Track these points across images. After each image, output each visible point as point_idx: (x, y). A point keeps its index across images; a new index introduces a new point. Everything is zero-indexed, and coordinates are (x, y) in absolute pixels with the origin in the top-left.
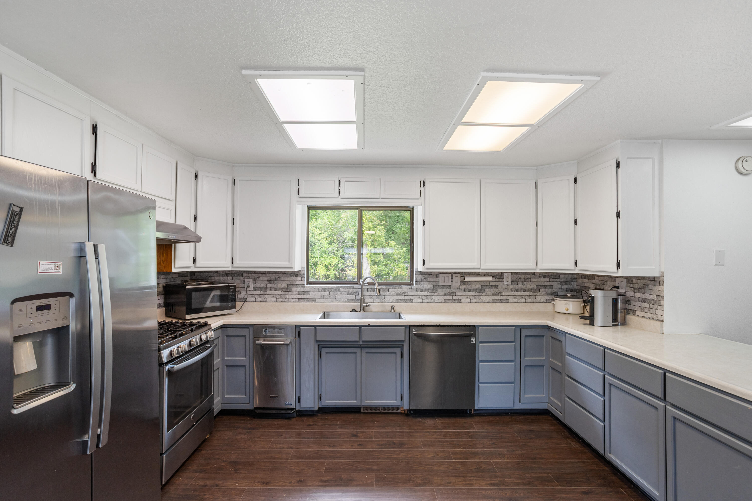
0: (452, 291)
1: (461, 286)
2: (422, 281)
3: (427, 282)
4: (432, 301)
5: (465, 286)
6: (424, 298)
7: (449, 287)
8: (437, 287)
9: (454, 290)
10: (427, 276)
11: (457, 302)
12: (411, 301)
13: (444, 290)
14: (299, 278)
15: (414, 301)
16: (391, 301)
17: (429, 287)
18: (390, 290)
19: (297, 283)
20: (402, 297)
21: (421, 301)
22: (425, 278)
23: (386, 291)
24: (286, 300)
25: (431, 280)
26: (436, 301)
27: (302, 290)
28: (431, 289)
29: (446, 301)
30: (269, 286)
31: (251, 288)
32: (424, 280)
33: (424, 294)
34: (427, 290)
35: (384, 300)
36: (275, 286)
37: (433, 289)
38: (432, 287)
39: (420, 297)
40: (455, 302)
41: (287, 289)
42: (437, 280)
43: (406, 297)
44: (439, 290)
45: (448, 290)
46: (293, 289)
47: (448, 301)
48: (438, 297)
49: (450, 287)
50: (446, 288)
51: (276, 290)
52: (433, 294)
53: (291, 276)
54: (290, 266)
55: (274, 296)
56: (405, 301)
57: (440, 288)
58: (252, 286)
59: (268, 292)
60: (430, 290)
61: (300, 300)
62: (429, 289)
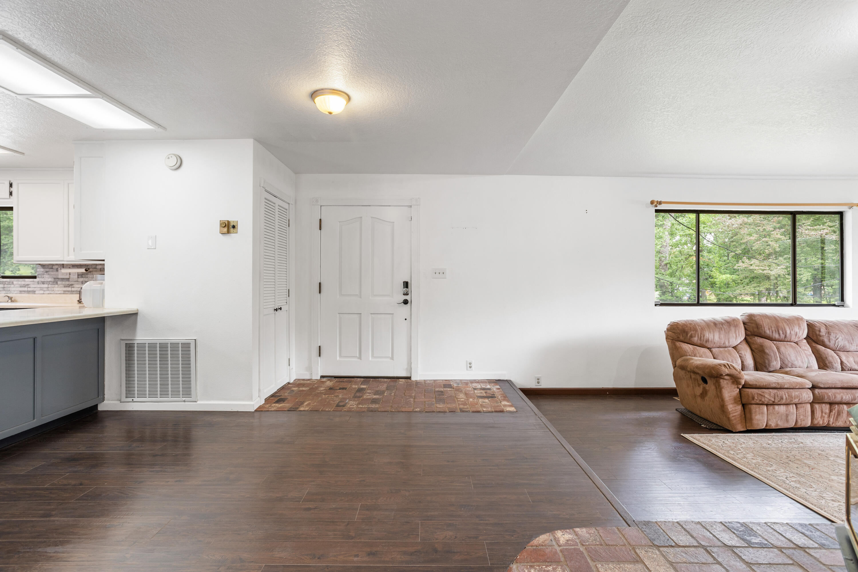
0: (71, 283)
1: (79, 279)
2: (43, 274)
3: (48, 276)
4: (52, 292)
5: (82, 279)
6: (45, 289)
7: (68, 279)
8: (57, 280)
9: (73, 283)
10: (48, 270)
11: (75, 293)
12: (34, 292)
13: (64, 283)
15: (36, 292)
16: (16, 292)
17: (50, 280)
18: (15, 283)
20: (26, 289)
21: (42, 292)
22: (47, 272)
23: (10, 284)
25: (52, 273)
26: (56, 292)
28: (51, 282)
29: (65, 292)
32: (45, 273)
33: (46, 286)
34: (48, 283)
35: (9, 292)
37: (54, 282)
38: (53, 280)
39: (41, 289)
40: (73, 293)
42: (57, 274)
43: (29, 289)
44: (59, 283)
45: (67, 283)
47: (67, 292)
48: (59, 288)
49: (69, 279)
50: (65, 280)
52: (53, 286)
56: (28, 292)
57: (60, 280)
60: (51, 283)
62: (50, 282)
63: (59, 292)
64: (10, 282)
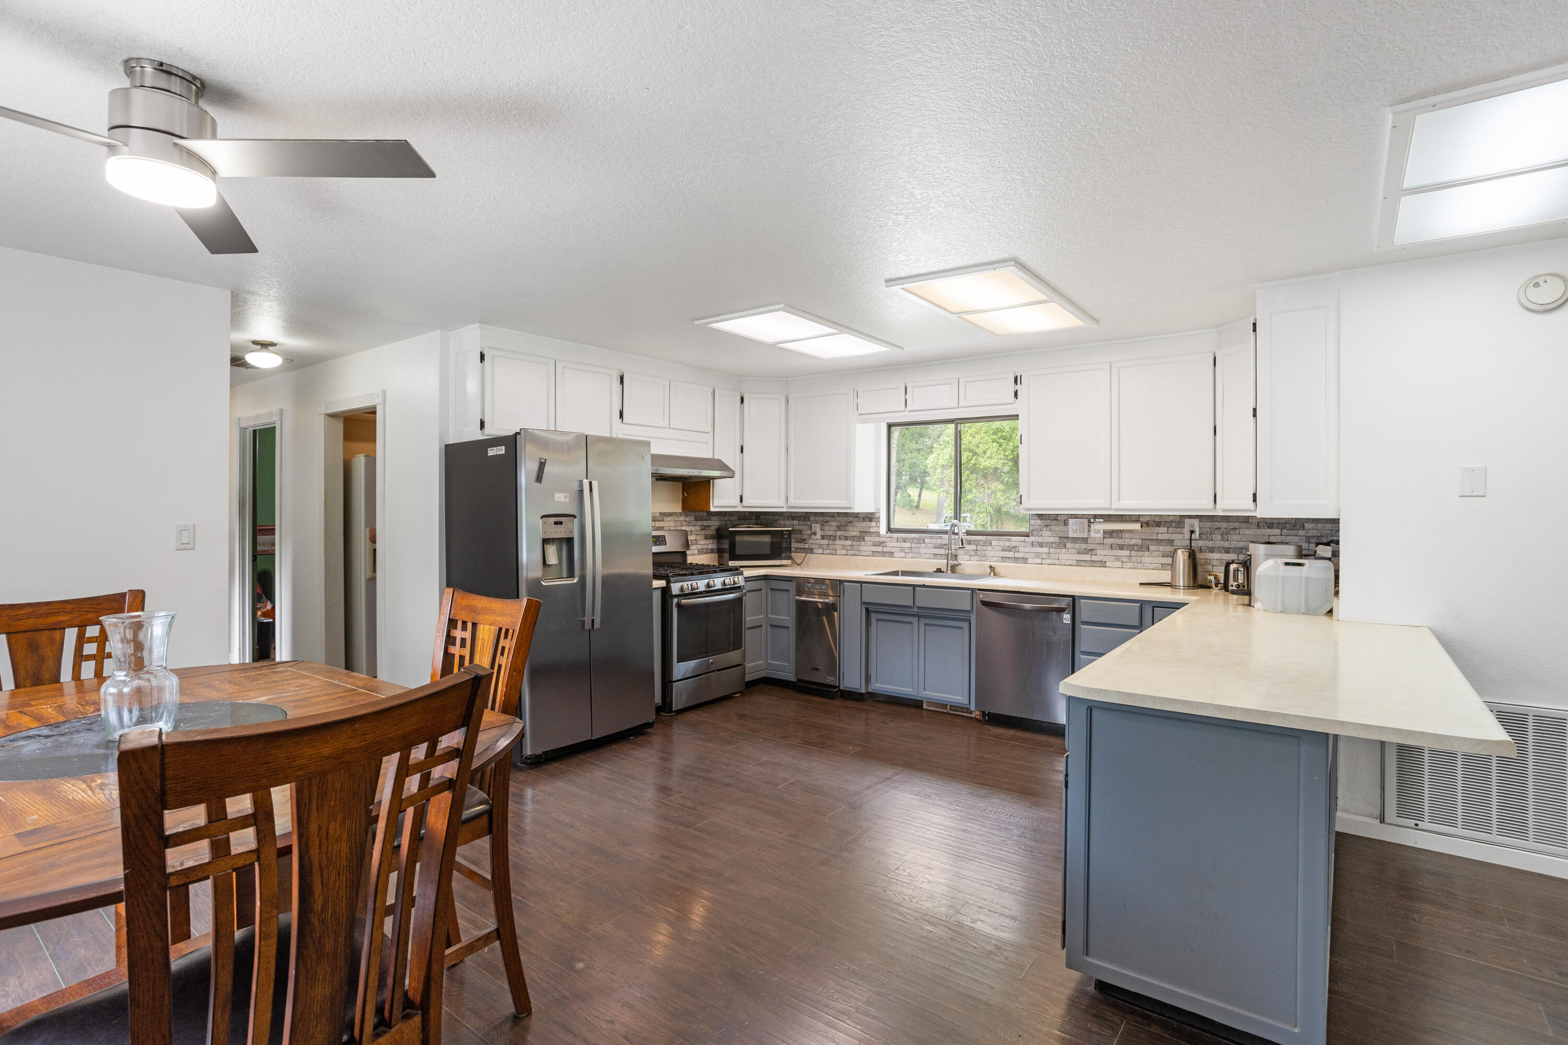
0: (1090, 547)
1: (1105, 539)
2: (1041, 531)
3: (1049, 532)
4: (1057, 562)
5: (1112, 540)
6: (1044, 556)
7: (1085, 540)
8: (1065, 540)
9: (1094, 547)
10: (1048, 522)
11: (1098, 565)
12: (1025, 560)
13: (1077, 545)
14: (874, 524)
15: (1029, 561)
16: (995, 559)
17: (1052, 540)
18: (994, 543)
19: (872, 530)
20: (1011, 554)
21: (1039, 561)
22: (1047, 526)
23: (987, 544)
24: (858, 553)
25: (1056, 528)
26: (1063, 562)
27: (877, 539)
28: (1055, 543)
29: (1079, 563)
30: (839, 533)
31: (818, 536)
32: (1045, 528)
33: (1045, 550)
34: (1049, 545)
35: (984, 558)
36: (845, 534)
37: (1059, 544)
38: (1057, 540)
39: (1038, 555)
40: (1095, 565)
41: (859, 537)
42: (1065, 530)
43: (1017, 555)
44: (1068, 545)
45: (1083, 546)
46: (866, 538)
47: (1083, 563)
48: (1068, 555)
49: (1087, 541)
50: (1080, 542)
51: (846, 538)
52: (1058, 551)
53: (864, 520)
54: (847, 506)
55: (844, 547)
56: (1016, 560)
57: (1070, 541)
58: (819, 533)
59: (838, 542)
60: (1054, 545)
61: (874, 554)
62: (1052, 543)
63: (1069, 562)
64: (985, 542)
